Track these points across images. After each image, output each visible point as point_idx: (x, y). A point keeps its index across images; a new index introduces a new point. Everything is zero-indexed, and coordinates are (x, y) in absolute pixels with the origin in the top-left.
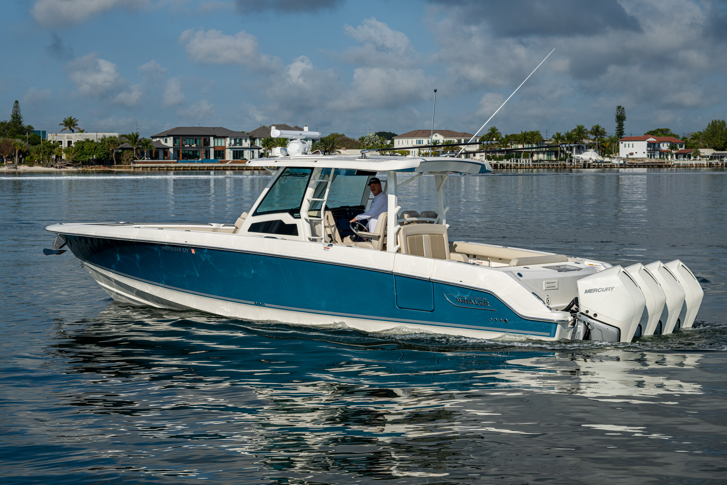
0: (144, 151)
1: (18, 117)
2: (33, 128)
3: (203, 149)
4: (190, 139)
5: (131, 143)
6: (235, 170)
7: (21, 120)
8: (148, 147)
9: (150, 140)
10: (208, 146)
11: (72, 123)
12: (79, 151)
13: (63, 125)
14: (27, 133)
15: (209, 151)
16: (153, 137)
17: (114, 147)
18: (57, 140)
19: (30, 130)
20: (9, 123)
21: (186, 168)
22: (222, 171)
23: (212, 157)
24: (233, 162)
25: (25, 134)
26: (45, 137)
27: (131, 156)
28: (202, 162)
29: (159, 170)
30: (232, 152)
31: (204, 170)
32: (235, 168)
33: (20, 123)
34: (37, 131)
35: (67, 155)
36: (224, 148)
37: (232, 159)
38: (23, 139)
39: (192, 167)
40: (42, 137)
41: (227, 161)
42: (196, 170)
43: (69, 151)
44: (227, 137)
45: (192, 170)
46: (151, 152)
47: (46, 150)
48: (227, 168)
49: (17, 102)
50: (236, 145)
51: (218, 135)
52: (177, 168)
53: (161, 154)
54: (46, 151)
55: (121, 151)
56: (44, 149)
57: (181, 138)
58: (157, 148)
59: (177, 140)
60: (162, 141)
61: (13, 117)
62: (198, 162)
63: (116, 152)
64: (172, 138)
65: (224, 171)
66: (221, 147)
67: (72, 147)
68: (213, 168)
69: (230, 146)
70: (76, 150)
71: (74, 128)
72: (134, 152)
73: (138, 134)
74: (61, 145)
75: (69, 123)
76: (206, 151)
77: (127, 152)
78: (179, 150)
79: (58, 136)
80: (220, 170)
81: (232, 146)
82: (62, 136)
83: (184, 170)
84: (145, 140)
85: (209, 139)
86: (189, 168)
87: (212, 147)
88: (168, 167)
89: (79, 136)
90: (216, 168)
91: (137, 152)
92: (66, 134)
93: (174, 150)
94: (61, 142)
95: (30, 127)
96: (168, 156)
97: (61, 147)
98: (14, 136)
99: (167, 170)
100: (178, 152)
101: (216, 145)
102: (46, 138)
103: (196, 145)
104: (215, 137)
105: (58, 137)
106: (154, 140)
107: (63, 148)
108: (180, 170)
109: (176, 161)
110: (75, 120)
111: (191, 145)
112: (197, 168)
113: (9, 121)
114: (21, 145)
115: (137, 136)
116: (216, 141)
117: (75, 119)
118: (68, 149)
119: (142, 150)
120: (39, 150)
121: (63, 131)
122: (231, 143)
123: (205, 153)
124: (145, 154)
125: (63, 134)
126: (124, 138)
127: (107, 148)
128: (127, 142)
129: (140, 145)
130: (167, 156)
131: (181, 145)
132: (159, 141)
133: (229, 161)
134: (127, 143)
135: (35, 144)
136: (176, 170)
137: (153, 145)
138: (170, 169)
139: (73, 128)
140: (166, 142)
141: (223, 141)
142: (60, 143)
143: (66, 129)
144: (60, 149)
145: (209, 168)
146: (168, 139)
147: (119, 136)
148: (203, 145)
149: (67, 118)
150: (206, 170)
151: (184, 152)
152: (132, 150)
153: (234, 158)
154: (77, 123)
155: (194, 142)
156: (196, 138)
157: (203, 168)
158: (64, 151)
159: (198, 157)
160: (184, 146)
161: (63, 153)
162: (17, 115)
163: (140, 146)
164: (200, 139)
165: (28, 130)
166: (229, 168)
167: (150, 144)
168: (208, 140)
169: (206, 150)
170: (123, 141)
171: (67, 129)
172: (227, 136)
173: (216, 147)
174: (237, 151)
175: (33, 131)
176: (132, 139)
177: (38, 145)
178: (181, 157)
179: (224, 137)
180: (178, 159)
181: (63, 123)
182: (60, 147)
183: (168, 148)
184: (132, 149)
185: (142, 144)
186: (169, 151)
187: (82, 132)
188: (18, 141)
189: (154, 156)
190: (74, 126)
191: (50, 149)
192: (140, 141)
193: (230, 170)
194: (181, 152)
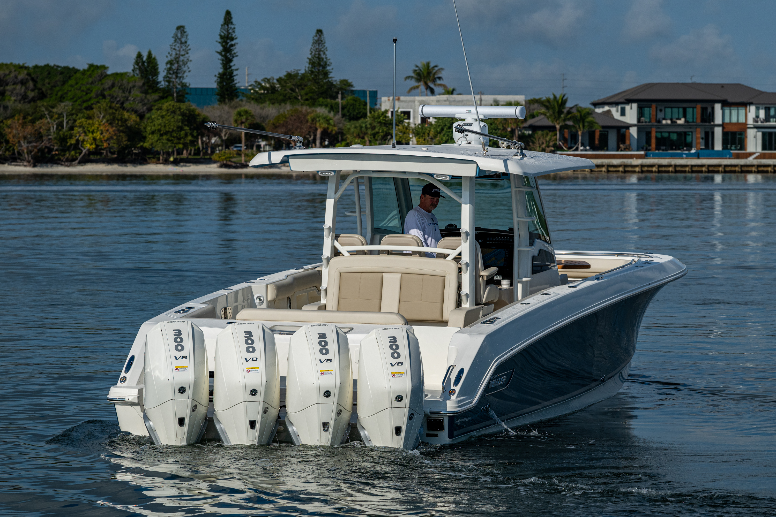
0: (577, 132)
1: (322, 63)
2: (352, 86)
3: (699, 130)
4: (672, 108)
5: (551, 115)
6: (767, 172)
7: (328, 68)
8: (586, 124)
9: (590, 109)
10: (710, 122)
11: (432, 75)
12: (444, 132)
13: (413, 80)
14: (340, 96)
15: (713, 133)
16: (596, 105)
17: (515, 125)
18: (400, 110)
19: (345, 90)
20: (303, 75)
21: (663, 169)
22: (739, 174)
23: (718, 146)
24: (762, 156)
25: (335, 97)
26: (376, 104)
27: (551, 144)
28: (698, 156)
29: (608, 171)
30: (759, 135)
31: (701, 172)
32: (765, 169)
33: (326, 74)
34: (359, 91)
35: (420, 140)
36: (744, 127)
37: (759, 149)
38: (332, 108)
39: (676, 166)
40: (370, 103)
41: (750, 154)
42: (685, 172)
43: (424, 133)
44: (751, 104)
45: (676, 172)
46: (592, 135)
47: (377, 130)
48: (750, 169)
49: (319, 32)
50: (769, 121)
51: (730, 100)
52: (646, 169)
53: (612, 138)
54: (378, 133)
55: (530, 132)
56: (373, 128)
57: (654, 105)
58: (603, 127)
59: (646, 111)
60: (616, 113)
61: (312, 63)
62: (690, 156)
63: (519, 135)
64: (635, 106)
65: (743, 174)
66: (738, 124)
67: (431, 124)
68: (720, 169)
69: (757, 122)
70: (439, 130)
71: (435, 85)
72: (556, 135)
73: (565, 98)
74: (407, 121)
75: (425, 74)
76: (707, 134)
77: (543, 135)
78: (649, 130)
79: (402, 101)
80: (734, 172)
81: (759, 123)
82: (410, 101)
83: (659, 172)
84: (579, 110)
85: (713, 109)
86: (671, 169)
87: (718, 125)
88: (626, 166)
89: (445, 101)
90: (727, 169)
91: (563, 135)
92: (418, 98)
93: (639, 131)
94: (407, 114)
95: (346, 84)
96: (627, 142)
97: (409, 123)
98: (313, 102)
99: (625, 172)
100: (648, 134)
101: (727, 120)
102: (378, 106)
103: (686, 121)
104: (725, 104)
105: (402, 104)
106: (599, 110)
107: (412, 126)
108: (651, 172)
109: (642, 153)
110: (436, 69)
111: (674, 120)
112: (687, 169)
113: (303, 71)
114: (327, 120)
115: (564, 102)
116: (727, 111)
117: (436, 66)
118: (422, 128)
119: (574, 130)
120: (364, 129)
121: (411, 91)
122: (757, 117)
123: (703, 136)
124: (580, 138)
125: (412, 98)
126: (536, 105)
127: (500, 127)
128: (541, 114)
129: (569, 119)
130: (624, 142)
131: (653, 120)
132: (609, 111)
133: (754, 153)
134: (542, 116)
135: (357, 119)
136: (642, 172)
137: (596, 121)
138: (630, 169)
139: (432, 85)
140: (623, 113)
141: (742, 111)
142: (406, 117)
143: (418, 87)
144: (407, 129)
145: (711, 169)
146: (628, 108)
147: (526, 101)
148: (699, 120)
149: (420, 65)
150: (705, 172)
151: (659, 135)
152: (553, 131)
153: (764, 148)
154: (440, 75)
155: (681, 115)
156: (685, 105)
157: (699, 169)
158: (413, 133)
159: (689, 146)
160: (659, 122)
161: (411, 136)
162: (320, 59)
163: (570, 123)
164: (693, 108)
165: (341, 89)
166: (754, 169)
167: (590, 119)
168: (709, 110)
169: (707, 130)
170: (535, 112)
171: (420, 87)
172: (751, 101)
173: (727, 124)
174: (770, 134)
175: (352, 91)
176: (553, 108)
177: (362, 120)
178: (653, 145)
179: (745, 105)
180: (647, 150)
181: (413, 75)
182: (406, 125)
183: (627, 127)
184: (552, 129)
185: (574, 118)
186: (630, 134)
187: (451, 92)
188: (322, 111)
189: (597, 142)
190: (434, 81)
191: (385, 129)
192: (569, 112)
193: (755, 172)
194: (653, 134)
